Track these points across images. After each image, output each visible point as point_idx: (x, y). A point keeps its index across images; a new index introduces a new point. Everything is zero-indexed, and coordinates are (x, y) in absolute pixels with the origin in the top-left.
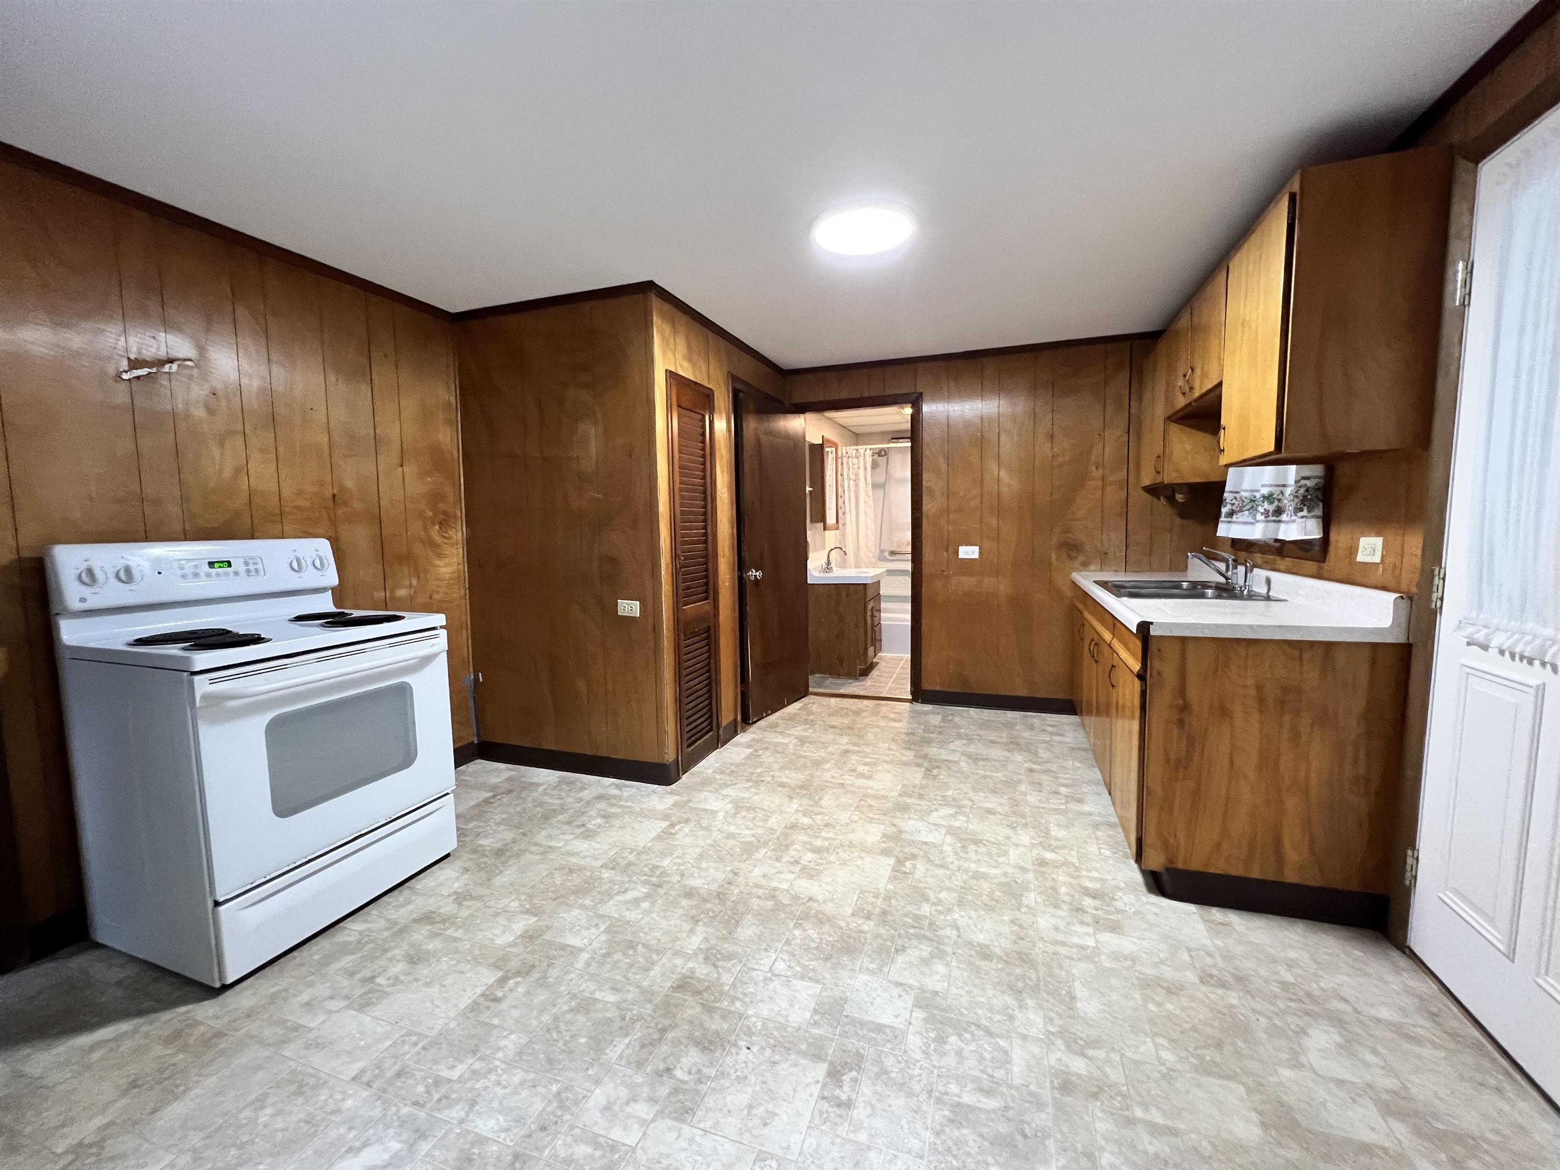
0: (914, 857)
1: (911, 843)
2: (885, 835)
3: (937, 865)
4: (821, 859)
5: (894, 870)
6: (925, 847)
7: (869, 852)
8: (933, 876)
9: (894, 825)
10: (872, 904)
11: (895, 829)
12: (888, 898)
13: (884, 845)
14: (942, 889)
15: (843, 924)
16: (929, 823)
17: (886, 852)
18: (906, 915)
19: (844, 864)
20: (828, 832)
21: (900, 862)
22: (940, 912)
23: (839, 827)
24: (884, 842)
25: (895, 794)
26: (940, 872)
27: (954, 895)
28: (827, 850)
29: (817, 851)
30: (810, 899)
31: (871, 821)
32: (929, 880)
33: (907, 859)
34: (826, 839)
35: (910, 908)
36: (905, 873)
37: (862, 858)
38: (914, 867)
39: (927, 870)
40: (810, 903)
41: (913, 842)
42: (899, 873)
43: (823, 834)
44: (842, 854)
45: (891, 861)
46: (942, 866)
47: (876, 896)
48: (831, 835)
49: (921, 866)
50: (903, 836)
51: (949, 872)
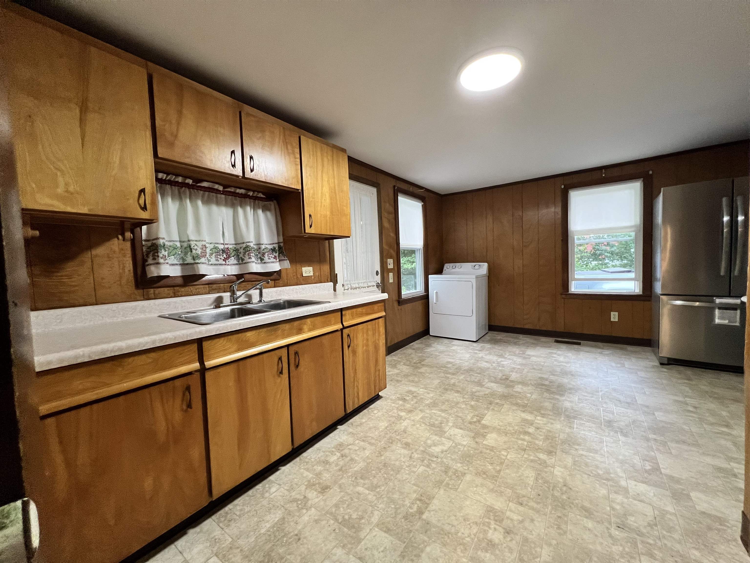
0: (470, 423)
1: (470, 430)
2: (484, 436)
3: (460, 417)
4: (523, 428)
5: (483, 418)
6: (462, 427)
7: (494, 428)
8: (465, 413)
9: (477, 442)
10: (495, 407)
11: (477, 440)
12: (488, 409)
13: (486, 431)
14: (463, 409)
15: (508, 403)
16: (453, 441)
17: (485, 427)
18: (481, 402)
19: (510, 424)
20: (522, 444)
21: (479, 421)
22: (467, 401)
23: (516, 447)
24: (485, 433)
25: (468, 477)
26: (460, 415)
27: (458, 406)
28: (520, 432)
29: (527, 433)
30: (524, 411)
31: (492, 449)
32: (467, 412)
33: (475, 422)
34: (523, 440)
35: (480, 404)
36: (477, 416)
37: (499, 425)
38: (472, 418)
39: (466, 416)
40: (523, 410)
41: (468, 430)
42: (481, 417)
43: (526, 443)
44: (511, 429)
45: (483, 422)
46: (458, 416)
47: (493, 409)
48: (520, 442)
49: (469, 418)
50: (473, 434)
51: (456, 414)
